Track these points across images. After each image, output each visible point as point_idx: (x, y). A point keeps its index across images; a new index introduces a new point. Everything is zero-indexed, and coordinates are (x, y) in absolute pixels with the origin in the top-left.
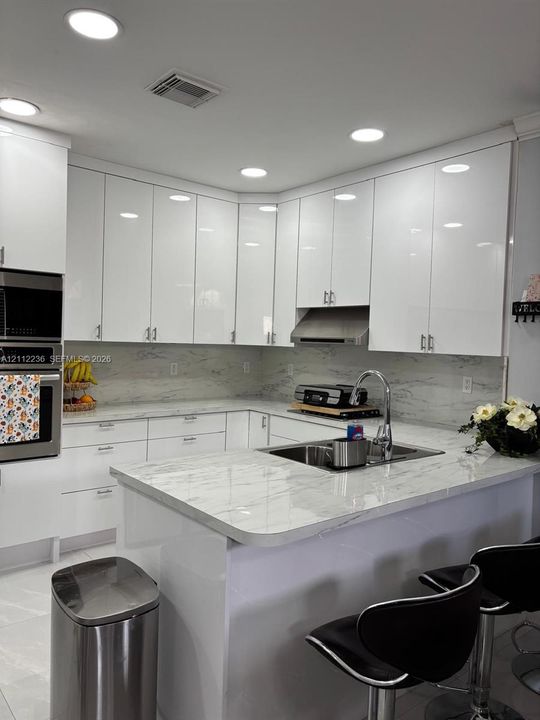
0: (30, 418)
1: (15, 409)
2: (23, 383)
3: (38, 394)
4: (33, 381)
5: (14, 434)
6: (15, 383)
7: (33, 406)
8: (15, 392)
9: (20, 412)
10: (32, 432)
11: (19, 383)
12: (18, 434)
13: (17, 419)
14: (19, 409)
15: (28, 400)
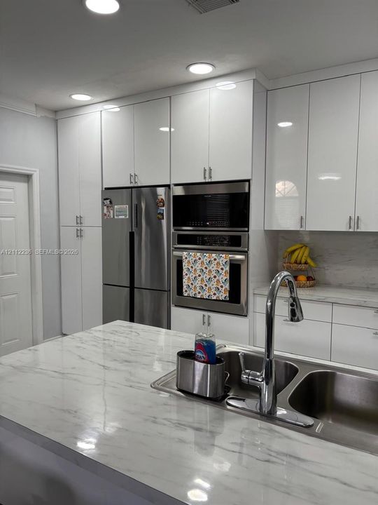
0: (222, 284)
1: (212, 276)
2: (218, 260)
3: (228, 268)
4: (224, 258)
5: (212, 293)
6: (212, 259)
7: (224, 276)
8: (213, 265)
9: (215, 280)
10: (223, 295)
11: (215, 260)
12: (215, 294)
13: (213, 284)
14: (215, 277)
15: (221, 271)
